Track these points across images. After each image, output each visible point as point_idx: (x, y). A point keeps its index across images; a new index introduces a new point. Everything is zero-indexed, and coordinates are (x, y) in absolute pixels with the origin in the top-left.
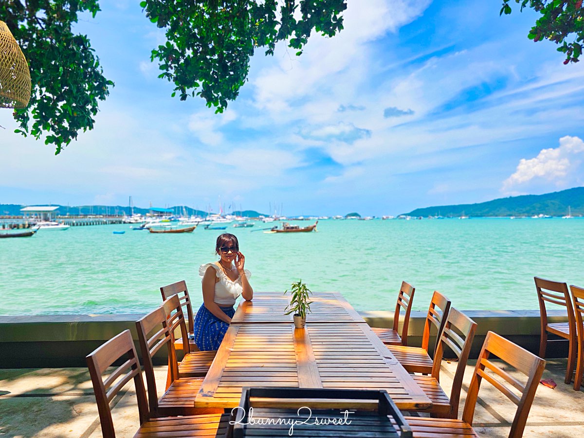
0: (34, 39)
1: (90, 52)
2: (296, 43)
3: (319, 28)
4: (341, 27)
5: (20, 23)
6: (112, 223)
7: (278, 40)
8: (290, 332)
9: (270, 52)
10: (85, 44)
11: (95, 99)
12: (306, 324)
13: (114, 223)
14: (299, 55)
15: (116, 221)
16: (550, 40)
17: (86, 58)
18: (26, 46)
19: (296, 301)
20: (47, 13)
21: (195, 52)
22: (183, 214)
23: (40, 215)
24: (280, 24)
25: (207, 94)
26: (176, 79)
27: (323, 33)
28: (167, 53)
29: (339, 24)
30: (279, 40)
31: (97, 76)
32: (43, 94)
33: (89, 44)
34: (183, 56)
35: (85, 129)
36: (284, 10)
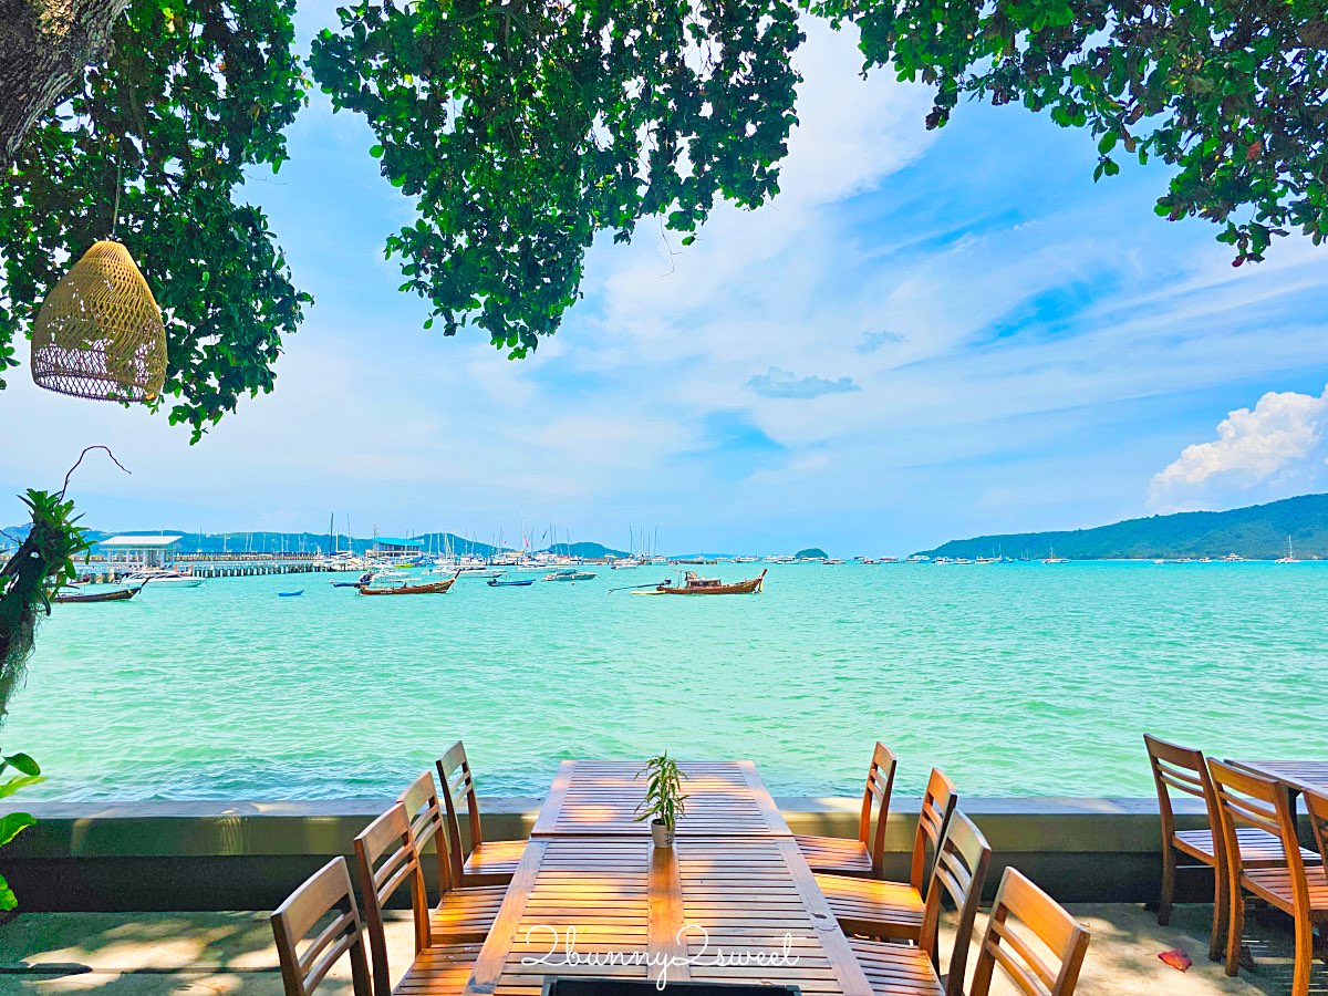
0: (156, 213)
1: (267, 240)
2: (682, 221)
3: (731, 192)
4: (774, 189)
5: (128, 183)
6: (293, 570)
7: (640, 214)
8: (644, 857)
9: (623, 237)
10: (256, 223)
11: (275, 332)
12: (676, 840)
13: (297, 571)
14: (689, 244)
15: (301, 567)
16: (1200, 216)
17: (258, 251)
18: (138, 227)
19: (657, 794)
20: (184, 165)
21: (473, 239)
22: (443, 551)
23: (139, 552)
24: (646, 184)
25: (492, 321)
26: (434, 294)
27: (738, 200)
28: (418, 243)
29: (771, 182)
30: (643, 215)
31: (281, 286)
32: (169, 322)
33: (265, 223)
34: (450, 247)
35: (254, 392)
36: (655, 158)
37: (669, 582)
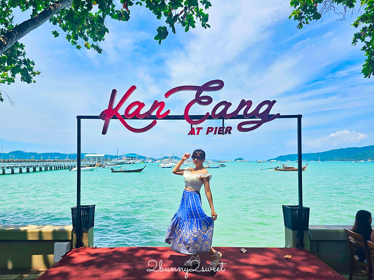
37: (278, 167)
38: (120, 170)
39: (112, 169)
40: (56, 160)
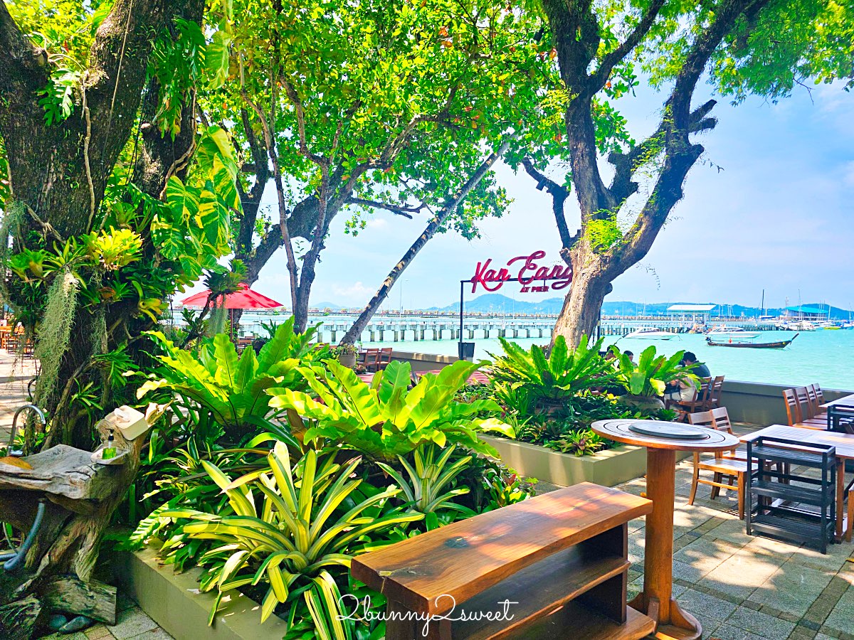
23: (691, 316)
38: (728, 343)
39: (708, 339)
40: (616, 316)
